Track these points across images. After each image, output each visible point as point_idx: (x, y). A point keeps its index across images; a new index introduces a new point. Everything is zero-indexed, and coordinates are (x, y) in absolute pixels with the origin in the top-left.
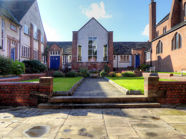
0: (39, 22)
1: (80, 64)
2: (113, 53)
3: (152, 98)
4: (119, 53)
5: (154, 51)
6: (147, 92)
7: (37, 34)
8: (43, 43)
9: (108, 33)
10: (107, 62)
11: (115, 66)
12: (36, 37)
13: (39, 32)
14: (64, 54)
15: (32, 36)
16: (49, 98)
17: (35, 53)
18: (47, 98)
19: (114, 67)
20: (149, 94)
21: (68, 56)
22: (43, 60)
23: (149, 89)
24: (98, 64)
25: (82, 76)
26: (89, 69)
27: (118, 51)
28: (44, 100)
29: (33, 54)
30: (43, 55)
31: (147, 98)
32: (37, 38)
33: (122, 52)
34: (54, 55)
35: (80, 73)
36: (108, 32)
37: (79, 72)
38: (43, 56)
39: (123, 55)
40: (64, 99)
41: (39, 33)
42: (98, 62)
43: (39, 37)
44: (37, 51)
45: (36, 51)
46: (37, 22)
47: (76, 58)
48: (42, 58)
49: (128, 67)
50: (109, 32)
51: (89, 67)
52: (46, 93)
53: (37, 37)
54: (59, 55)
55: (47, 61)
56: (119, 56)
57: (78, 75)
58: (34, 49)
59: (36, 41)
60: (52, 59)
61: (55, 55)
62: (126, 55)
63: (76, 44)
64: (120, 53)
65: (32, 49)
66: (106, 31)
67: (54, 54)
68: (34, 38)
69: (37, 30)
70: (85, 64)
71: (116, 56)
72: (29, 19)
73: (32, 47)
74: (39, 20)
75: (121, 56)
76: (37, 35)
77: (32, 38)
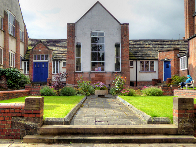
0: (17, 9)
1: (79, 74)
2: (128, 58)
3: (185, 128)
4: (138, 58)
5: (193, 54)
6: (177, 120)
7: (14, 27)
8: (23, 41)
9: (122, 27)
10: (121, 72)
11: (133, 78)
12: (12, 33)
13: (17, 24)
14: (55, 59)
15: (6, 31)
16: (38, 127)
17: (12, 58)
18: (36, 128)
19: (131, 80)
20: (179, 123)
21: (61, 62)
22: (23, 68)
23: (180, 116)
24: (107, 76)
25: (83, 94)
26: (93, 83)
27: (138, 54)
28: (31, 131)
29: (8, 59)
30: (22, 60)
31: (177, 129)
32: (14, 34)
33: (144, 56)
34: (39, 61)
35: (80, 90)
36: (121, 24)
37: (77, 87)
38: (23, 62)
39: (145, 61)
40: (59, 129)
41: (16, 26)
42: (106, 72)
43: (16, 32)
44: (14, 54)
45: (12, 54)
46: (14, 8)
47: (73, 65)
48: (22, 65)
49: (152, 79)
50: (123, 24)
51: (93, 79)
52: (34, 121)
53: (14, 31)
54: (47, 60)
55: (29, 70)
56: (139, 63)
57: (77, 92)
58: (9, 51)
59: (12, 38)
60: (37, 66)
61: (41, 60)
62: (150, 61)
63: (73, 43)
64: (140, 58)
65: (6, 51)
66: (118, 24)
67: (39, 59)
68: (9, 34)
69: (14, 21)
70: (87, 76)
71: (134, 62)
72: (2, 4)
73: (6, 48)
74: (17, 6)
75: (141, 62)
76: (14, 29)
77: (6, 33)
